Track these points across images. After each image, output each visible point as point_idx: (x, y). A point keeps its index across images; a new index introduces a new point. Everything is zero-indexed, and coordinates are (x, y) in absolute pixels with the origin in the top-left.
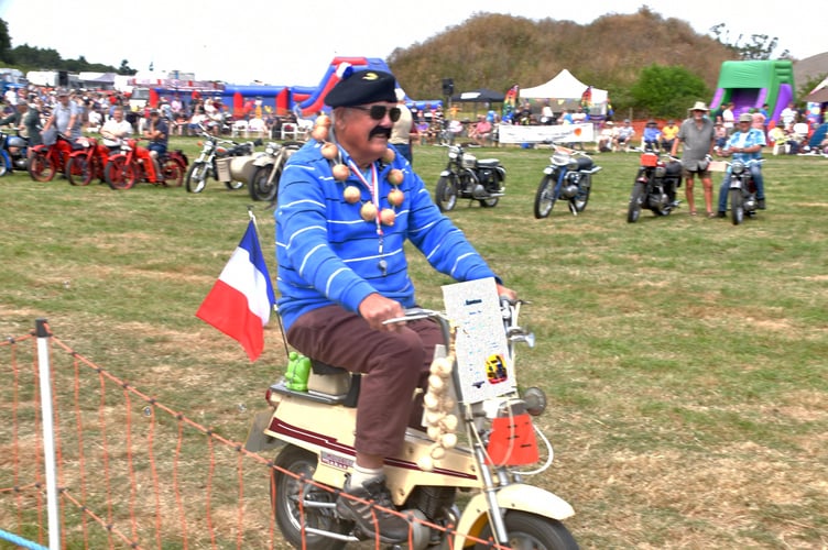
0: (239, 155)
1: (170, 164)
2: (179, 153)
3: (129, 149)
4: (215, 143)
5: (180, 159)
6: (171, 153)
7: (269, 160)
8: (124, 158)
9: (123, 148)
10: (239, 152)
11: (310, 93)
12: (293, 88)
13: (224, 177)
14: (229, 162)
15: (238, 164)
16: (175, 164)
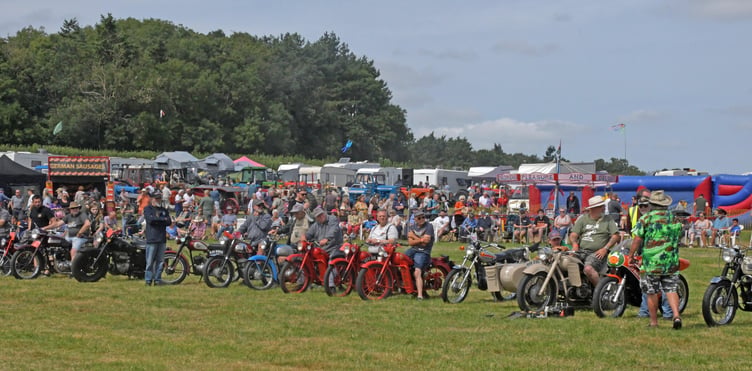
0: (511, 261)
1: (433, 271)
2: (445, 260)
3: (386, 255)
4: (478, 247)
5: (446, 266)
6: (435, 260)
7: (541, 267)
8: (380, 266)
9: (380, 254)
10: (510, 258)
11: (742, 184)
12: (718, 178)
13: (493, 287)
14: (499, 270)
15: (508, 271)
16: (439, 271)
